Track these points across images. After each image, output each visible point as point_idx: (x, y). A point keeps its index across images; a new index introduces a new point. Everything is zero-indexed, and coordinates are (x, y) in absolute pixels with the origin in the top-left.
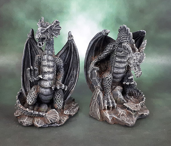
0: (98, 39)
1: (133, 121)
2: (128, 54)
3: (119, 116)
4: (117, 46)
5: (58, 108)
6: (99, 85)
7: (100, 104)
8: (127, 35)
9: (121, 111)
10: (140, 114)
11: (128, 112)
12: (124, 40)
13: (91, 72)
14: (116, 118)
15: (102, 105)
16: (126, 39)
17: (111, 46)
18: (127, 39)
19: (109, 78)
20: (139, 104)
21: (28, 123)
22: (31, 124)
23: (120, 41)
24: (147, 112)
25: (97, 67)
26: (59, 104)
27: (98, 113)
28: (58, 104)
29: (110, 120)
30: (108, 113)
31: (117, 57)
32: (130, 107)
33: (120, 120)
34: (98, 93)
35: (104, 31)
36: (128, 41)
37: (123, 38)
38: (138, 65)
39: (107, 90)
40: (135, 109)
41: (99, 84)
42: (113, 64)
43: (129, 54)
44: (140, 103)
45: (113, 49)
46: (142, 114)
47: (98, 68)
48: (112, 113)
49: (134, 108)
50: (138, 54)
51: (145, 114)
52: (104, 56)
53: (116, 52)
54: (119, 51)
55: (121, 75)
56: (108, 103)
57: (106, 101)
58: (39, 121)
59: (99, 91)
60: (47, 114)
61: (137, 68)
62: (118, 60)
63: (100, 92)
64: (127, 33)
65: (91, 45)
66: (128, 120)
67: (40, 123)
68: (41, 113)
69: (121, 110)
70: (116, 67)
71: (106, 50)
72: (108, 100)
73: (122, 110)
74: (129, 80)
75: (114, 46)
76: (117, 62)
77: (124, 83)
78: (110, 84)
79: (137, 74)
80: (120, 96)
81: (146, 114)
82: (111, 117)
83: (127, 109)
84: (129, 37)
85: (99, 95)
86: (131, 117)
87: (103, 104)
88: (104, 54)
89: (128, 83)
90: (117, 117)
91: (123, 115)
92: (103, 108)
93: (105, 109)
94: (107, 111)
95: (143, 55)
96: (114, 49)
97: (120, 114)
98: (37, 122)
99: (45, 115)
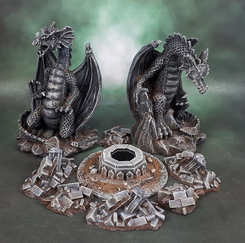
0: (145, 53)
1: (194, 148)
2: (189, 67)
3: (177, 145)
4: (168, 59)
5: (62, 136)
6: (150, 111)
7: (152, 133)
8: (183, 45)
9: (179, 139)
10: (198, 138)
11: (186, 139)
12: (180, 50)
13: (139, 95)
14: (174, 148)
15: (156, 135)
16: (183, 50)
17: (161, 60)
18: (185, 49)
19: (163, 99)
20: (196, 127)
21: (25, 148)
22: (28, 149)
23: (173, 53)
24: (204, 136)
25: (146, 88)
26: (64, 132)
27: (151, 145)
28: (62, 131)
29: (167, 151)
30: (164, 143)
31: (169, 72)
32: (188, 132)
33: (179, 149)
34: (150, 121)
35: (155, 43)
36: (186, 52)
37: (178, 49)
38: (202, 79)
39: (159, 115)
40: (193, 134)
41: (151, 109)
42: (164, 82)
43: (191, 67)
44: (196, 125)
45: (163, 64)
46: (199, 139)
47: (147, 90)
48: (168, 142)
49: (192, 132)
50: (202, 66)
51: (202, 138)
52: (152, 73)
53: (167, 67)
54: (170, 66)
55: (173, 95)
56: (163, 131)
57: (160, 129)
58: (37, 147)
59: (151, 117)
60: (47, 141)
61: (201, 83)
62: (170, 77)
63: (152, 119)
64: (183, 42)
65: (136, 61)
66: (188, 147)
67: (37, 150)
68: (39, 139)
69: (178, 137)
70: (168, 86)
71: (154, 66)
72: (162, 128)
73: (180, 137)
74: (182, 99)
75: (164, 59)
76: (169, 79)
77: (177, 104)
78: (163, 108)
79: (203, 90)
80: (173, 121)
81: (204, 138)
82: (168, 147)
83: (184, 135)
84: (188, 47)
85: (151, 123)
86: (190, 144)
87: (157, 133)
88: (152, 71)
89: (182, 104)
90: (175, 146)
91: (182, 143)
92: (157, 138)
93: (159, 139)
94: (162, 141)
95: (207, 66)
96: (165, 64)
97: (179, 142)
98: (34, 149)
99: (44, 142)
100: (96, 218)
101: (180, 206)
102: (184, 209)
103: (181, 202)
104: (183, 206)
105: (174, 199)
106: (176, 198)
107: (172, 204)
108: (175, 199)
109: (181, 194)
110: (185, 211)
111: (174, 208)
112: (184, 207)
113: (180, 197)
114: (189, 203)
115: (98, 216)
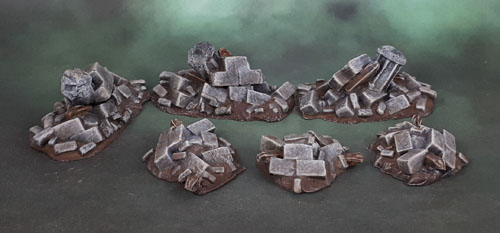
100: (318, 106)
101: (291, 174)
102: (298, 182)
103: (295, 166)
104: (298, 174)
105: (282, 158)
106: (288, 155)
107: (276, 167)
108: (286, 158)
109: (302, 149)
110: (297, 186)
111: (277, 176)
112: (298, 177)
113: (297, 154)
114: (311, 172)
115: (320, 102)
